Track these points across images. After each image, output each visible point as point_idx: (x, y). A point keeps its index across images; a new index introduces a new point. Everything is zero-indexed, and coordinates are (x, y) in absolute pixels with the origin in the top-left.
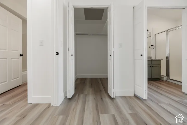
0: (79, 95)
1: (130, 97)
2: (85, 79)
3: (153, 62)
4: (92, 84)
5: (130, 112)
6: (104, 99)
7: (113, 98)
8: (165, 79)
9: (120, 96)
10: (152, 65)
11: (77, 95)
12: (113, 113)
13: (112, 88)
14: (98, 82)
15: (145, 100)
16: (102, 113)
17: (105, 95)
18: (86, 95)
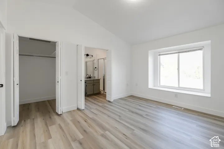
0: (25, 121)
1: (74, 111)
2: (29, 104)
3: (95, 81)
4: (38, 108)
5: (71, 119)
6: (52, 117)
7: (61, 115)
8: (102, 93)
9: (66, 112)
10: (94, 84)
11: (23, 122)
12: (59, 123)
13: (60, 106)
14: (46, 105)
15: (83, 110)
16: (50, 126)
17: (54, 114)
18: (34, 119)
